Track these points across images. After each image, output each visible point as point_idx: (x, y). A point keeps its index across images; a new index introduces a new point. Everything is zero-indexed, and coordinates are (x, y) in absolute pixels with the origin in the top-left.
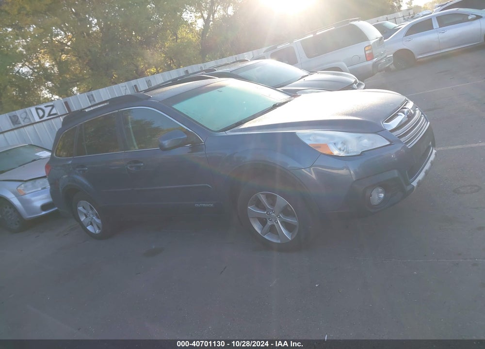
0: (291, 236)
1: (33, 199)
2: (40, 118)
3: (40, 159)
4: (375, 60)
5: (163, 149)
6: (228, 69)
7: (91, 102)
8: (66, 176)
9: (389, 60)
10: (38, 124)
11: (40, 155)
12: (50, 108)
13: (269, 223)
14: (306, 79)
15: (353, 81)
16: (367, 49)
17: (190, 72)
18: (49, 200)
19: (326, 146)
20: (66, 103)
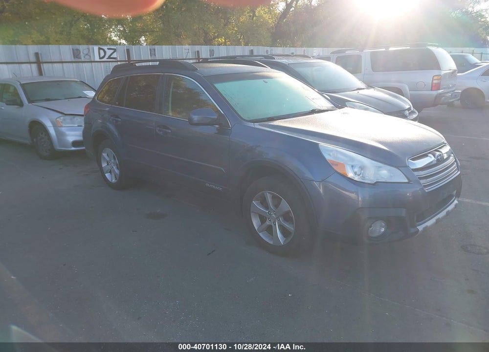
0: (284, 242)
1: (67, 133)
2: (100, 58)
3: (86, 97)
4: (441, 91)
5: (191, 122)
6: (286, 61)
7: (151, 56)
8: (101, 121)
9: (455, 95)
10: (96, 63)
11: (87, 94)
12: (112, 51)
13: (268, 223)
14: (361, 92)
15: (407, 107)
16: (435, 78)
17: (255, 53)
18: (80, 138)
19: (343, 166)
20: (128, 51)
